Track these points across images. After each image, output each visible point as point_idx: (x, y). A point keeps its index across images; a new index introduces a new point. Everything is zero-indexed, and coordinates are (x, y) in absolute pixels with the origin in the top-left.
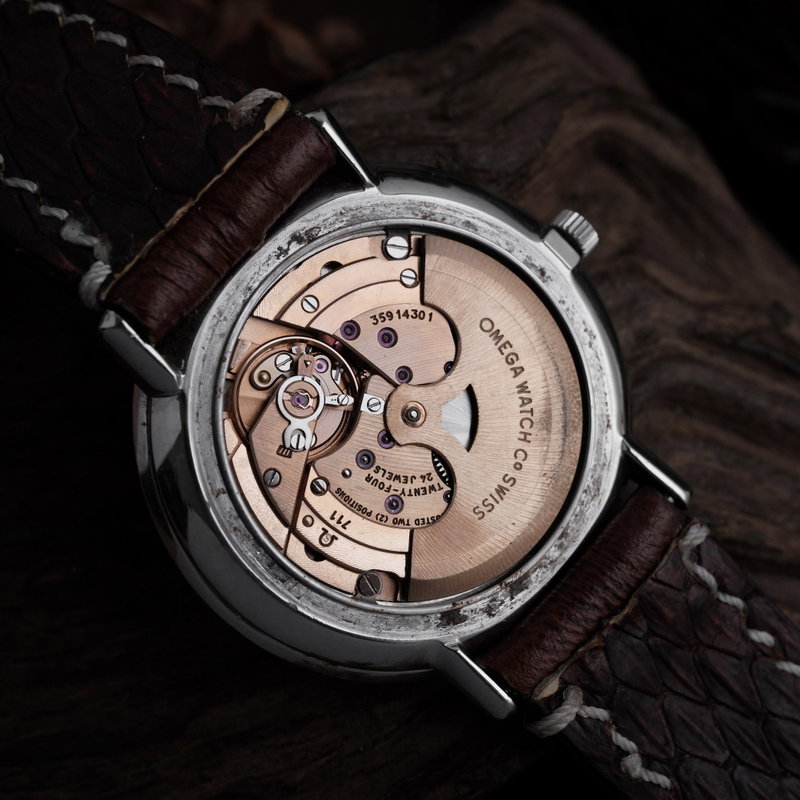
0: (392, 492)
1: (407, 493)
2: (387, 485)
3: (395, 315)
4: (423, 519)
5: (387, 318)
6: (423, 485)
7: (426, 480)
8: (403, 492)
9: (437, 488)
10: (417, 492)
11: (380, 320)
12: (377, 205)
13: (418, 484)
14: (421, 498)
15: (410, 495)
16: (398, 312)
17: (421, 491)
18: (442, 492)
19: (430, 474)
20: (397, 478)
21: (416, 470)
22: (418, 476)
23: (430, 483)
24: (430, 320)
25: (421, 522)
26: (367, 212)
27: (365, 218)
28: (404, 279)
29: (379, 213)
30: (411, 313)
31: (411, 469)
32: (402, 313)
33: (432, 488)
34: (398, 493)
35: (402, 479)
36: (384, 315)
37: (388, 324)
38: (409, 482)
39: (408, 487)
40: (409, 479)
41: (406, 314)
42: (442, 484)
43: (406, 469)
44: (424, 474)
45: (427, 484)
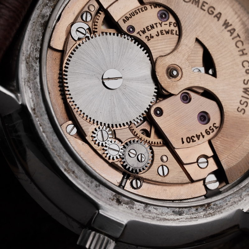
0: (167, 22)
1: (158, 25)
2: (172, 26)
3: (204, 134)
4: (142, 11)
5: (209, 130)
6: (150, 32)
7: (149, 36)
8: (161, 24)
9: (141, 33)
10: (152, 27)
11: (212, 127)
12: (240, 201)
13: (153, 32)
14: (148, 24)
15: (156, 24)
16: (203, 137)
17: (150, 28)
18: (137, 31)
19: (148, 40)
20: (167, 32)
21: (158, 40)
22: (155, 37)
23: (146, 34)
24: (182, 139)
25: (143, 9)
26: (244, 194)
27: (244, 189)
28: (205, 160)
29: (237, 196)
30: (195, 139)
31: (161, 40)
32: (201, 136)
33: (144, 32)
34: (163, 23)
35: (164, 32)
36: (211, 131)
37: (207, 127)
38: (159, 32)
39: (159, 29)
40: (160, 34)
41: (198, 137)
42: (138, 36)
43: (164, 39)
44: (152, 39)
45: (148, 34)
